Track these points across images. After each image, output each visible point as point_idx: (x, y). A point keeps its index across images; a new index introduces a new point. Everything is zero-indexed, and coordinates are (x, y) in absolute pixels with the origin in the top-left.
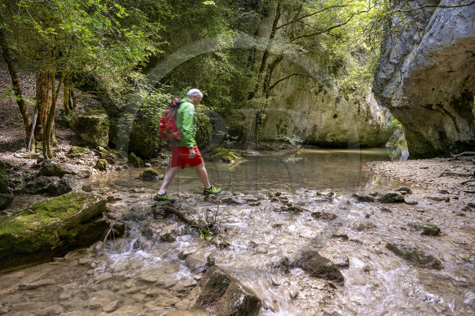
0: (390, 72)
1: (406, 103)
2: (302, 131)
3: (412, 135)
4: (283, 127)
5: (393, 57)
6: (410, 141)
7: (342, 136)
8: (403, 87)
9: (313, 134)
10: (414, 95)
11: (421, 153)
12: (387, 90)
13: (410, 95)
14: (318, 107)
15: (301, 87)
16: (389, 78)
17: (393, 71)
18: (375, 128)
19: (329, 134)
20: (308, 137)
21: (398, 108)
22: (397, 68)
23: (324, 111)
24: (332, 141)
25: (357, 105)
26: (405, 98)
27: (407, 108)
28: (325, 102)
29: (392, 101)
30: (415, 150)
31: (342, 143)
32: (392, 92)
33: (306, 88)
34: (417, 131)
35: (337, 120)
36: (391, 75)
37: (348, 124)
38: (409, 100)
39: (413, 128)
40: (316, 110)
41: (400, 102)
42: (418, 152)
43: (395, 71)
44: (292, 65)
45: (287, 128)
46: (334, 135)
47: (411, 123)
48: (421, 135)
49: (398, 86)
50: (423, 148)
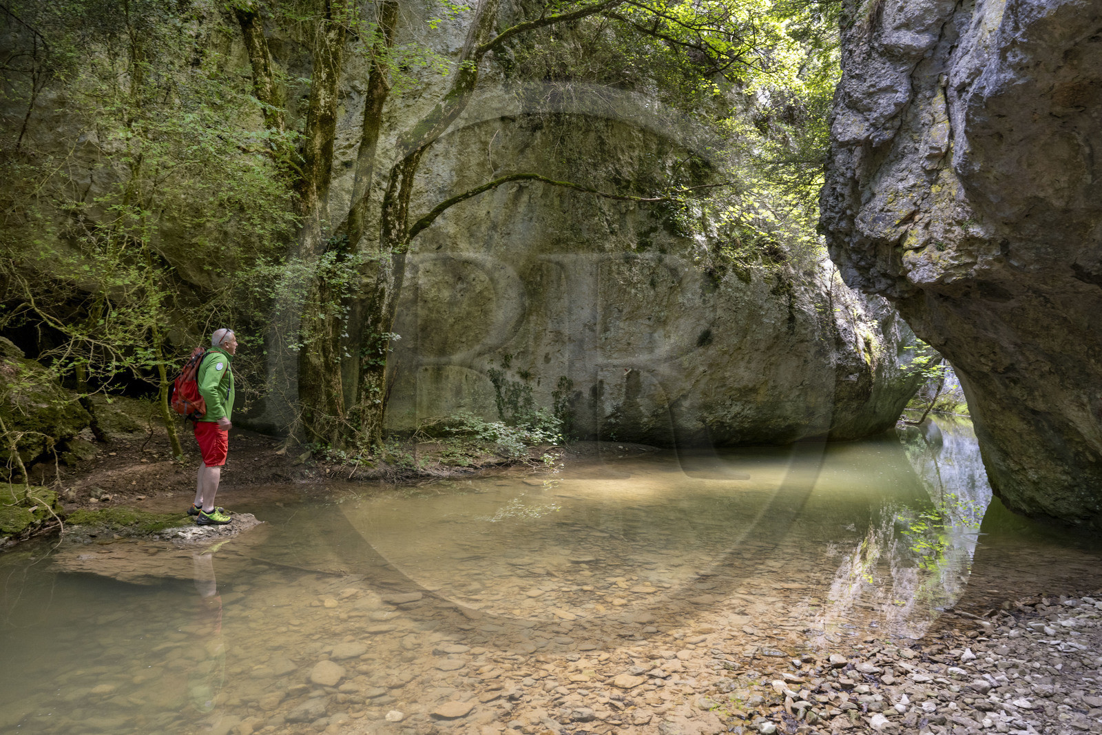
0: (885, 104)
1: (983, 263)
2: (587, 394)
3: (1014, 423)
4: (517, 379)
5: (901, 18)
6: (1000, 450)
7: (736, 409)
8: (966, 164)
9: (630, 403)
10: (1035, 207)
11: (1063, 507)
12: (878, 204)
13: (1009, 212)
14: (639, 308)
15: (568, 233)
16: (888, 135)
17: (901, 96)
18: (853, 378)
19: (686, 404)
20: (612, 415)
21: (943, 292)
22: (926, 74)
23: (662, 322)
24: (700, 425)
25: (784, 300)
26: (976, 230)
27: (987, 288)
28: (663, 289)
29: (910, 255)
30: (1029, 492)
31: (741, 431)
32: (902, 209)
33: (586, 235)
34: (1041, 406)
35: (712, 351)
36: (893, 117)
37: (753, 365)
38: (1004, 245)
39: (1017, 392)
40: (632, 317)
41: (947, 257)
42: (1046, 502)
43: (914, 91)
44: (528, 151)
45: (533, 384)
46: (708, 407)
47: (1011, 368)
48: (1064, 428)
49: (932, 176)
50: (1070, 488)
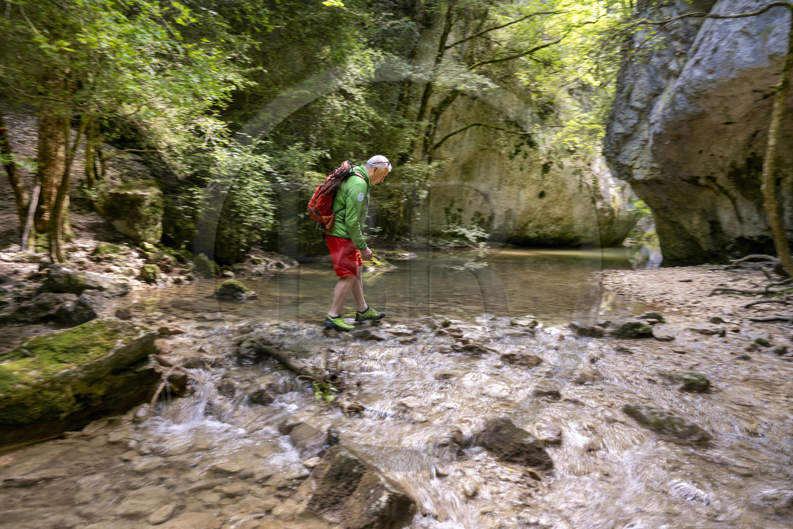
0: (631, 122)
1: (657, 174)
2: (486, 219)
3: (667, 227)
4: (456, 212)
5: (638, 98)
6: (664, 237)
7: (553, 228)
8: (652, 147)
9: (506, 225)
10: (669, 161)
11: (682, 256)
12: (626, 153)
13: (663, 161)
14: (514, 180)
15: (486, 146)
16: (630, 132)
17: (635, 121)
18: (607, 214)
19: (531, 225)
20: (497, 230)
21: (645, 182)
22: (643, 116)
23: (523, 187)
24: (536, 235)
25: (578, 177)
26: (655, 165)
27: (658, 182)
28: (525, 171)
29: (635, 171)
30: (673, 252)
31: (553, 239)
32: (633, 155)
33: (494, 147)
34: (674, 220)
35: (545, 200)
36: (632, 127)
37: (562, 207)
38: (662, 170)
39: (668, 215)
40: (511, 184)
41: (646, 172)
42: (676, 254)
43: (640, 120)
44: (471, 109)
45: (462, 214)
46: (539, 227)
47: (666, 207)
48: (681, 227)
49: (643, 146)
50: (683, 249)
